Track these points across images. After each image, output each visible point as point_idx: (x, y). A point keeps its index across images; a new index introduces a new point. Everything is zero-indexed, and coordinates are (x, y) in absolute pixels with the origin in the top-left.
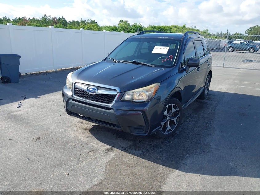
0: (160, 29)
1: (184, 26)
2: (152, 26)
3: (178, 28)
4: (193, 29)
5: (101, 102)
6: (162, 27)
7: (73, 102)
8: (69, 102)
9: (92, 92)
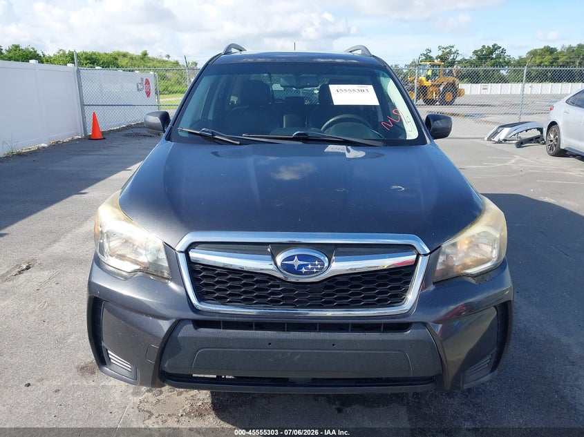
0: (89, 59)
1: (145, 54)
2: (67, 52)
3: (132, 58)
4: (164, 61)
5: (354, 304)
6: (94, 56)
7: (205, 332)
8: (179, 335)
9: (304, 270)
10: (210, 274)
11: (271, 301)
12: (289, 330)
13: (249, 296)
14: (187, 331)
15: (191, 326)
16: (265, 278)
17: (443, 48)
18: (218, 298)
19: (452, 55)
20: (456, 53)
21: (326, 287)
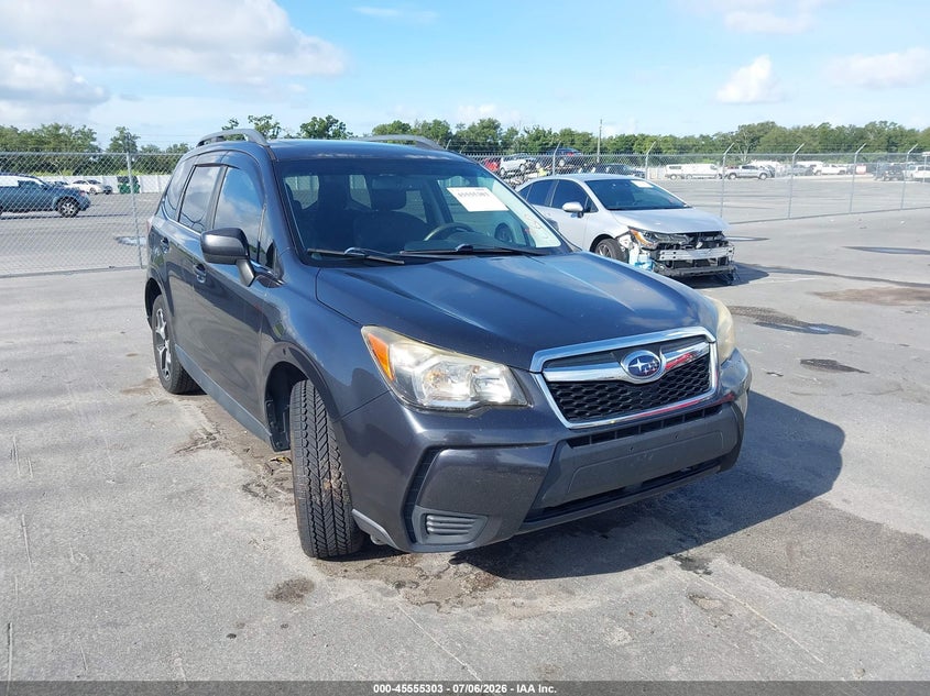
7: (581, 450)
8: (560, 459)
9: (646, 371)
10: (566, 391)
11: (624, 407)
12: (643, 431)
13: (605, 406)
14: (567, 451)
15: (568, 446)
16: (616, 385)
17: (255, 119)
18: (580, 414)
19: (271, 130)
20: (276, 126)
21: (662, 385)
